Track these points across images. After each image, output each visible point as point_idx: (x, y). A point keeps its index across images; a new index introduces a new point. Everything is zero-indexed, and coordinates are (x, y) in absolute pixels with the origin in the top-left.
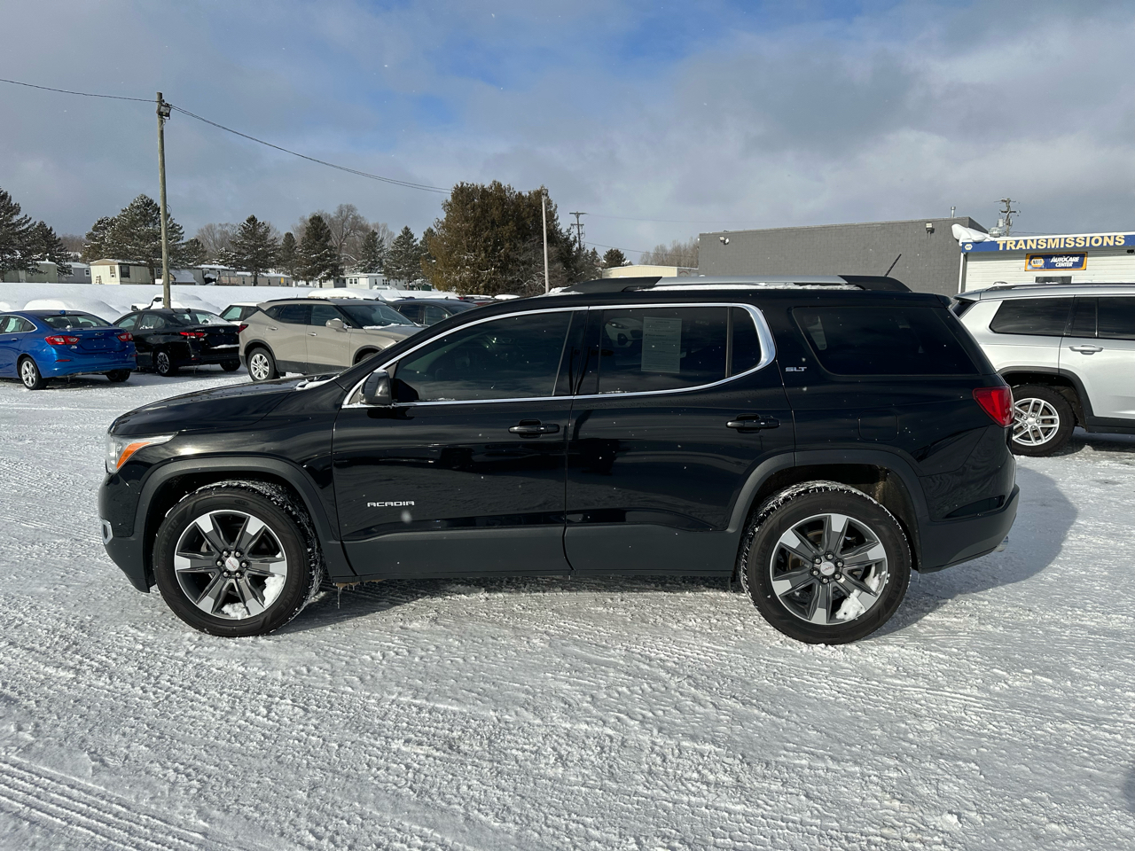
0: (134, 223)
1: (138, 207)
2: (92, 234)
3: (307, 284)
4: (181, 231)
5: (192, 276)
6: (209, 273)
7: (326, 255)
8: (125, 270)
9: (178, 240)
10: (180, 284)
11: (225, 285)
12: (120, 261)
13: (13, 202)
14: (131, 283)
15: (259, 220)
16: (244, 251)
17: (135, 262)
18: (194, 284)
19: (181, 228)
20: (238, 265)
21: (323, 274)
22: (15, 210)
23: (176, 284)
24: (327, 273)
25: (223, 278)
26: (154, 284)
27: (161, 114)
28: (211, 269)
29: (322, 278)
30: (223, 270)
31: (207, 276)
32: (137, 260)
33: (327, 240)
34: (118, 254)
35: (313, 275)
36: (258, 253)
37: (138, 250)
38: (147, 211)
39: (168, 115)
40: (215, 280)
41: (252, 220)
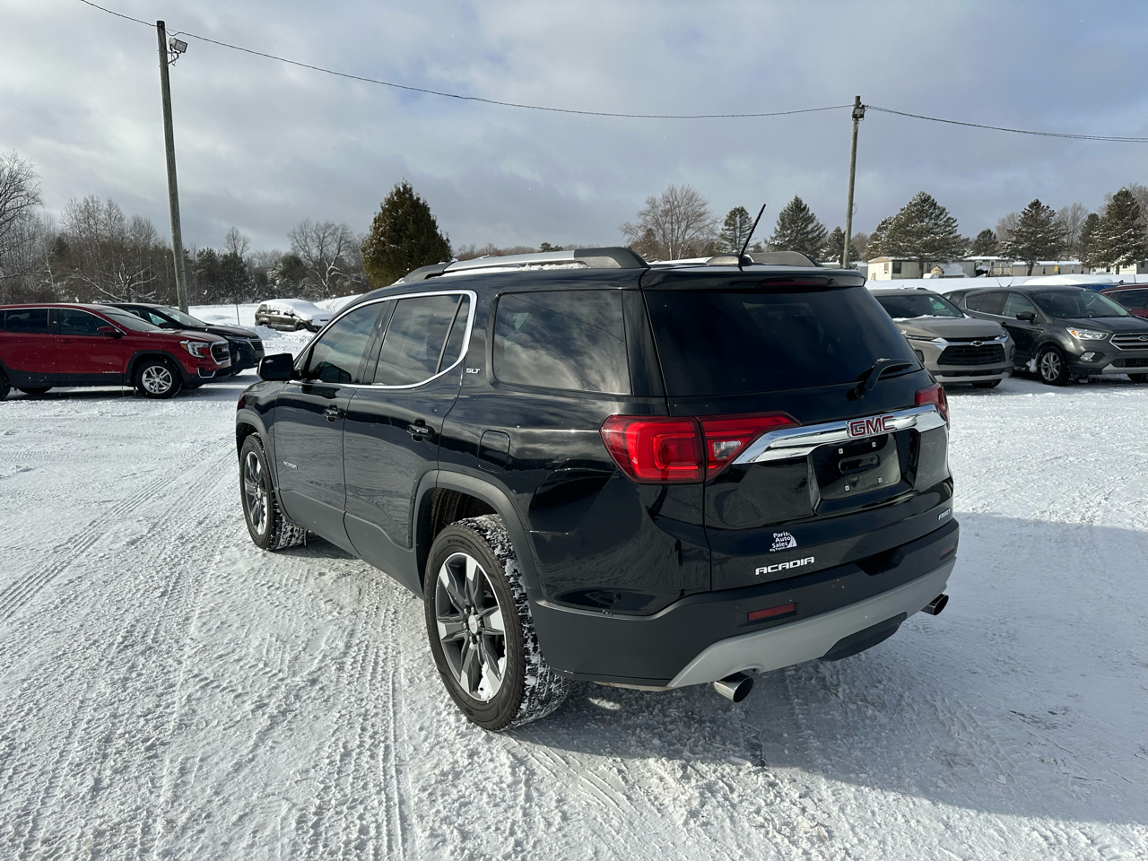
0: (910, 219)
1: (915, 205)
2: (876, 234)
3: (1108, 271)
4: (953, 225)
5: (962, 268)
6: (981, 264)
7: (1130, 236)
8: (897, 266)
9: (950, 234)
10: (947, 277)
11: (997, 276)
12: (893, 258)
13: (810, 213)
14: (901, 278)
15: (1044, 204)
16: (1022, 240)
17: (907, 258)
18: (963, 277)
19: (955, 221)
20: (1013, 255)
21: (1122, 258)
22: (810, 219)
23: (943, 277)
24: (1127, 257)
25: (995, 270)
26: (922, 278)
27: (855, 116)
28: (984, 261)
29: (1119, 264)
30: (997, 261)
31: (978, 269)
32: (908, 256)
33: (1134, 219)
34: (892, 251)
35: (1109, 260)
36: (1037, 240)
37: (910, 247)
38: (925, 207)
39: (862, 116)
40: (986, 272)
41: (1036, 205)
